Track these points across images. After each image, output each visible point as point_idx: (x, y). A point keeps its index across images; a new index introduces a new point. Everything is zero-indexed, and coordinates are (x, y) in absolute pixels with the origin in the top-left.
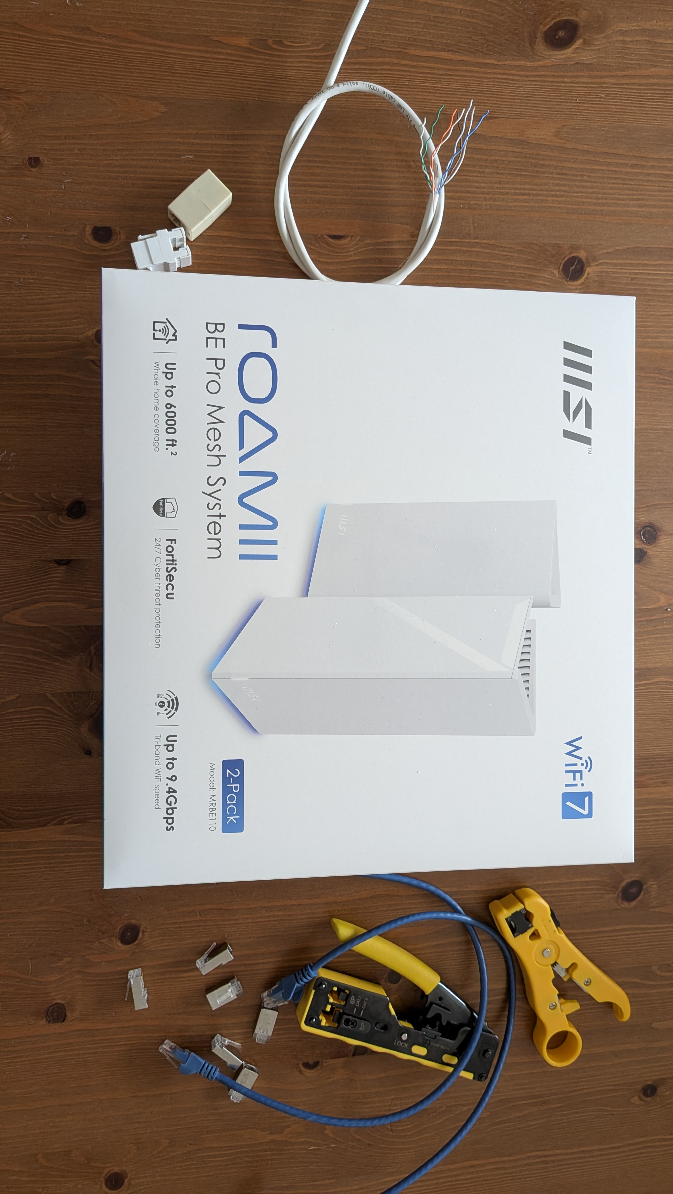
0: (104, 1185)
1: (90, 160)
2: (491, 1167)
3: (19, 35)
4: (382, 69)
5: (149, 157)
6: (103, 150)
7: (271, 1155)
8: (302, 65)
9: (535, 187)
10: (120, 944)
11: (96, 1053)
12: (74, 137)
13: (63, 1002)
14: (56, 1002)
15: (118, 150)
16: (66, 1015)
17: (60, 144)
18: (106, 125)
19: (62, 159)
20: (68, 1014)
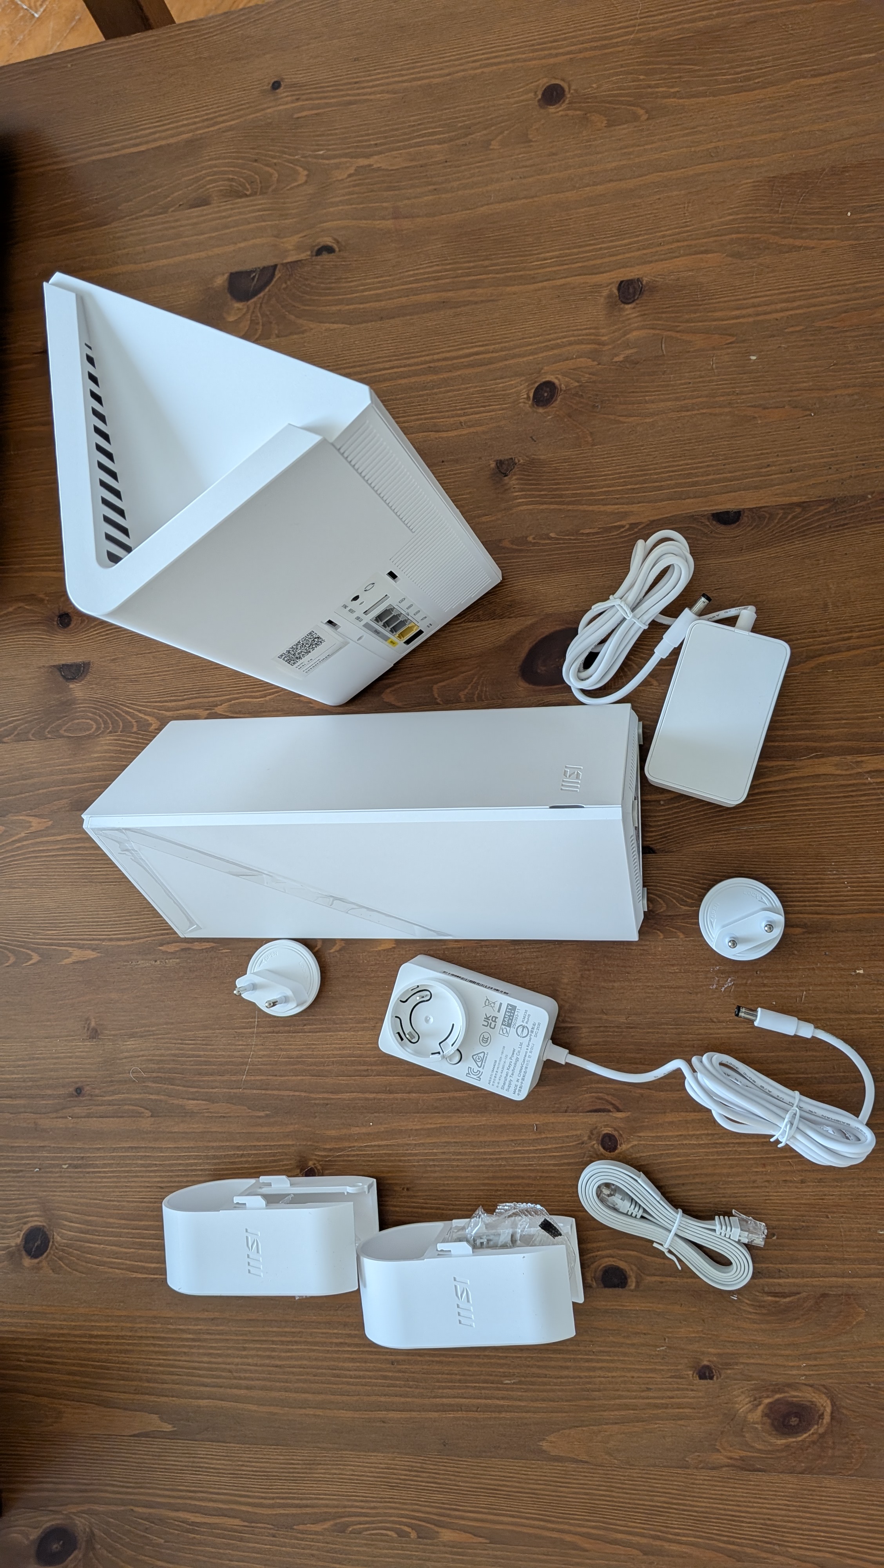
0: (567, 90)
1: (633, 1377)
2: (115, 146)
3: (733, 1543)
4: (273, 1498)
5: (559, 1380)
6: (618, 1390)
7: (369, 140)
8: (372, 1505)
9: (84, 1346)
10: (556, 382)
11: (580, 247)
12: (656, 1406)
13: (622, 306)
14: (630, 306)
15: (599, 1390)
16: (619, 289)
17: (673, 1398)
18: (616, 1423)
19: (671, 1377)
20: (615, 291)
